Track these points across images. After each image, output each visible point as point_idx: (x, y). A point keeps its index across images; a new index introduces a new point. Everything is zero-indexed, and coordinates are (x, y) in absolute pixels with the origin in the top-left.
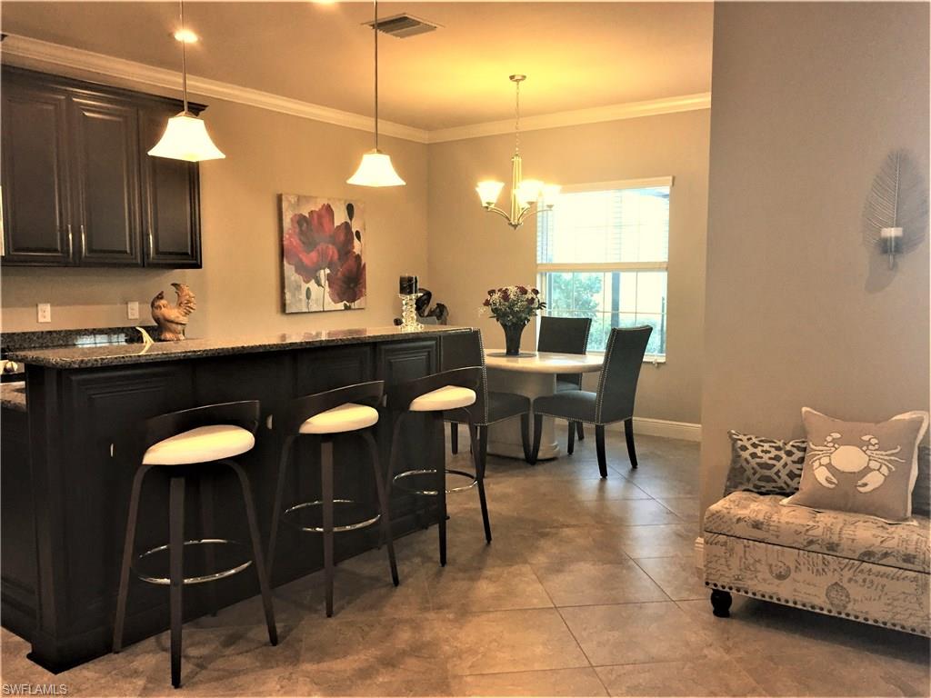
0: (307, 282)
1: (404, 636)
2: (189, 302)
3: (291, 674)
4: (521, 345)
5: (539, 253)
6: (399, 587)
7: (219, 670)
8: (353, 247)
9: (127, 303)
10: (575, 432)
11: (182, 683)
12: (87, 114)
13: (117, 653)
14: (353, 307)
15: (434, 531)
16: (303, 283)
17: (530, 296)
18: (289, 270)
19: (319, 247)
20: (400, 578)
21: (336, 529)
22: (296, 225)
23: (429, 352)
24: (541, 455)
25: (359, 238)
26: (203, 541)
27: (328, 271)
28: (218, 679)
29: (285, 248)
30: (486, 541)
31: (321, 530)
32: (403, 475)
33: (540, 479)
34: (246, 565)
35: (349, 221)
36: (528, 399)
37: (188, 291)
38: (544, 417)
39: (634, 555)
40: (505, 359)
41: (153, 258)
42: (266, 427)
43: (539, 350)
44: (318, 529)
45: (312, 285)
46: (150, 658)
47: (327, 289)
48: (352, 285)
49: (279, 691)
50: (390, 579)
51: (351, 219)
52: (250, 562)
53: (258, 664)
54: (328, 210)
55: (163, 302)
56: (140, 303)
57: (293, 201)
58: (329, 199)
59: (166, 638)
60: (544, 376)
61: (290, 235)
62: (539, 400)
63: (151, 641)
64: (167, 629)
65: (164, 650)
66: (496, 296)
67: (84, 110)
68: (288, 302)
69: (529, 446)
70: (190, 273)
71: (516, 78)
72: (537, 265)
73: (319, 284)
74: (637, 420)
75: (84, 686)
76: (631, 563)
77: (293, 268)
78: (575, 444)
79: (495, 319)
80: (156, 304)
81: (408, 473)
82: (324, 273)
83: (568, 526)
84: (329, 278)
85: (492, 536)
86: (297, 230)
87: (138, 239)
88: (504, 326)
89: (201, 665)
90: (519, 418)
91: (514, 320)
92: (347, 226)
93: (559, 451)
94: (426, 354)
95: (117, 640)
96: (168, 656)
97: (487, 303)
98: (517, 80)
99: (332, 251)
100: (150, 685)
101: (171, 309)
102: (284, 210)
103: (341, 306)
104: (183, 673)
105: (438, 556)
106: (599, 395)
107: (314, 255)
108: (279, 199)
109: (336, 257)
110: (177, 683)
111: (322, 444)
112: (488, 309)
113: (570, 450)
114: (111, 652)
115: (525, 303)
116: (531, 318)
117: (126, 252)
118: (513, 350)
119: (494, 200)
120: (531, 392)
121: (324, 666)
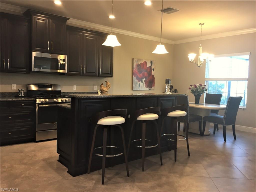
0: (139, 82)
1: (164, 179)
2: (109, 86)
3: (133, 185)
4: (200, 101)
5: (206, 75)
6: (163, 166)
7: (114, 181)
8: (152, 73)
9: (94, 86)
10: (216, 128)
11: (104, 183)
12: (87, 38)
13: (88, 173)
14: (151, 89)
15: (173, 151)
16: (138, 82)
17: (203, 87)
18: (134, 78)
19: (143, 73)
20: (163, 163)
21: (145, 147)
22: (137, 67)
23: (173, 100)
24: (205, 134)
25: (153, 70)
26: (111, 147)
27: (145, 79)
28: (114, 184)
29: (134, 73)
30: (188, 156)
31: (142, 147)
32: (164, 135)
33: (205, 140)
34: (122, 154)
35: (151, 66)
36: (202, 117)
37: (109, 83)
38: (206, 123)
39: (235, 165)
40: (195, 105)
41: (101, 75)
42: (128, 118)
43: (205, 103)
44: (141, 147)
45: (140, 83)
46: (96, 176)
47: (144, 84)
48: (151, 83)
49: (129, 189)
50: (160, 163)
51: (151, 65)
52: (123, 153)
53: (124, 181)
54: (146, 63)
55: (103, 86)
56: (97, 86)
57: (136, 60)
58: (146, 60)
59: (101, 171)
60: (207, 110)
61: (135, 69)
62: (205, 117)
63: (97, 172)
64: (101, 169)
65: (100, 174)
66: (193, 87)
67: (87, 37)
68: (134, 87)
69: (201, 131)
70: (109, 79)
71: (201, 24)
72: (205, 79)
73: (142, 83)
74: (236, 126)
75: (80, 181)
76: (234, 167)
77: (136, 78)
78: (216, 132)
79: (192, 93)
80: (101, 86)
81: (166, 134)
82: (144, 80)
83: (214, 154)
84: (145, 81)
85: (190, 155)
86: (137, 68)
87: (98, 70)
88: (195, 95)
89: (109, 179)
90: (199, 122)
91: (198, 94)
92: (150, 67)
93: (211, 133)
94: (172, 101)
95: (89, 171)
96: (101, 176)
97: (190, 89)
98: (201, 25)
99: (146, 74)
100: (96, 183)
101: (104, 88)
102: (134, 63)
103: (148, 89)
104: (105, 181)
105: (174, 159)
106: (224, 117)
107: (141, 75)
108: (133, 59)
109: (147, 75)
110: (103, 183)
111: (143, 124)
112: (190, 90)
113: (214, 133)
114: (87, 173)
115: (202, 89)
116: (203, 93)
117: (94, 73)
118: (197, 102)
119: (193, 59)
120: (203, 115)
121: (142, 184)
